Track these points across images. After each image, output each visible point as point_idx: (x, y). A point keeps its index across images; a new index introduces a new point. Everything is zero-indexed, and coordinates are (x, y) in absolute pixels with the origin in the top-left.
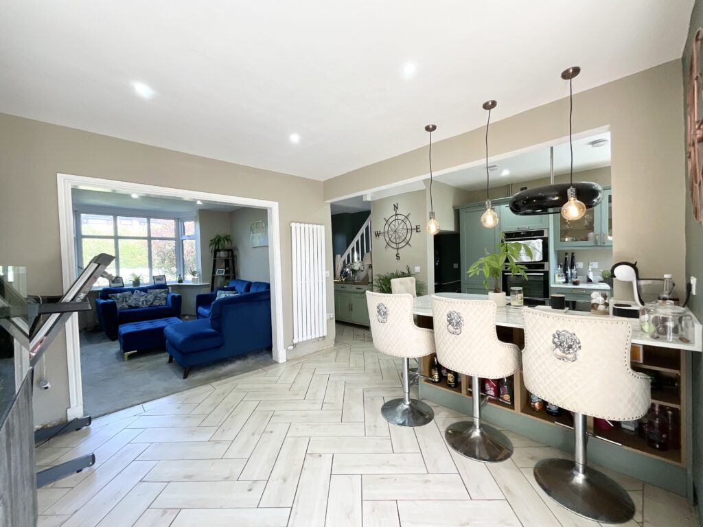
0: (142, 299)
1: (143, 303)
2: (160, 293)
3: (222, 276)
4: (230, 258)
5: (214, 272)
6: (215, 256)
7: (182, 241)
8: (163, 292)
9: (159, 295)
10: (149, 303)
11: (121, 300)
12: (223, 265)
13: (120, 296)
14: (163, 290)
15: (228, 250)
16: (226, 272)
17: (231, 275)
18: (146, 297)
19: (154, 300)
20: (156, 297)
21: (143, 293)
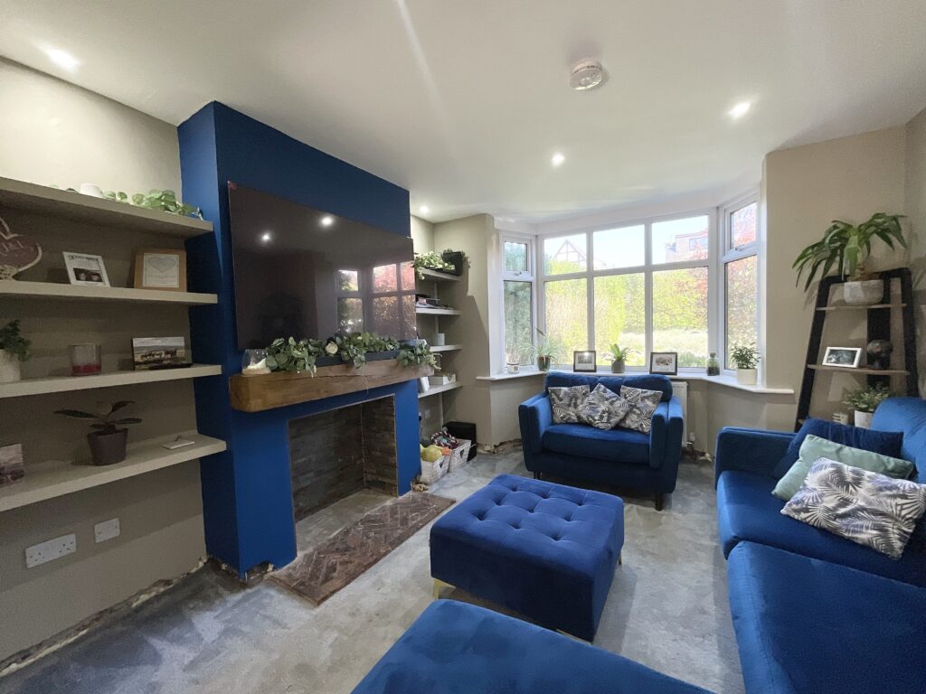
0: (603, 407)
1: (601, 417)
2: (643, 399)
3: (854, 374)
4: (896, 307)
5: (814, 354)
6: (823, 299)
7: (726, 264)
8: (647, 397)
9: (640, 404)
10: (614, 420)
11: (566, 401)
12: (861, 331)
13: (565, 393)
14: (650, 392)
15: (886, 276)
16: (870, 359)
17: (897, 372)
18: (612, 403)
19: (627, 415)
20: (632, 408)
21: (610, 393)
